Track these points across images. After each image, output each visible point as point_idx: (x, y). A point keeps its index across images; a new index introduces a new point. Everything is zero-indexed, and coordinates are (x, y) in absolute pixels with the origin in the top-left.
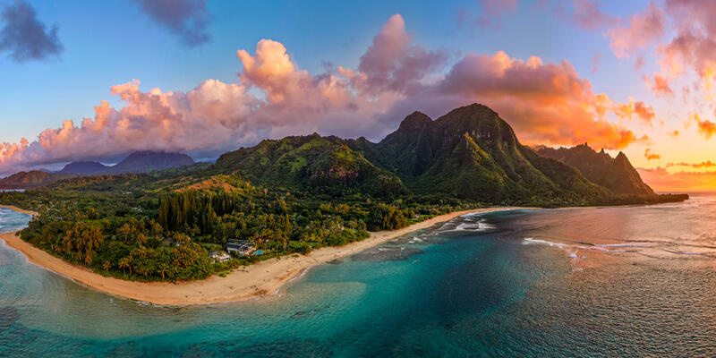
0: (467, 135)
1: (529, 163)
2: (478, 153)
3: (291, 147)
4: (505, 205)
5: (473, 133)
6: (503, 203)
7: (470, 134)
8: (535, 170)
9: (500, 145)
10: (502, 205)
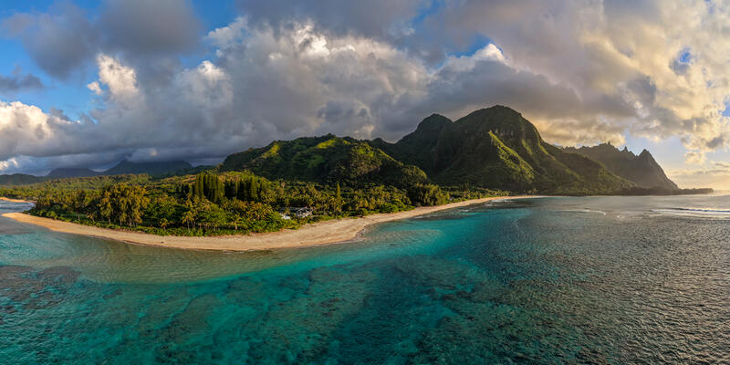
0: (490, 133)
1: (554, 159)
2: (503, 148)
3: (304, 147)
4: (531, 194)
5: (496, 132)
6: (530, 192)
7: (494, 133)
8: (560, 163)
9: (524, 143)
10: (528, 194)
